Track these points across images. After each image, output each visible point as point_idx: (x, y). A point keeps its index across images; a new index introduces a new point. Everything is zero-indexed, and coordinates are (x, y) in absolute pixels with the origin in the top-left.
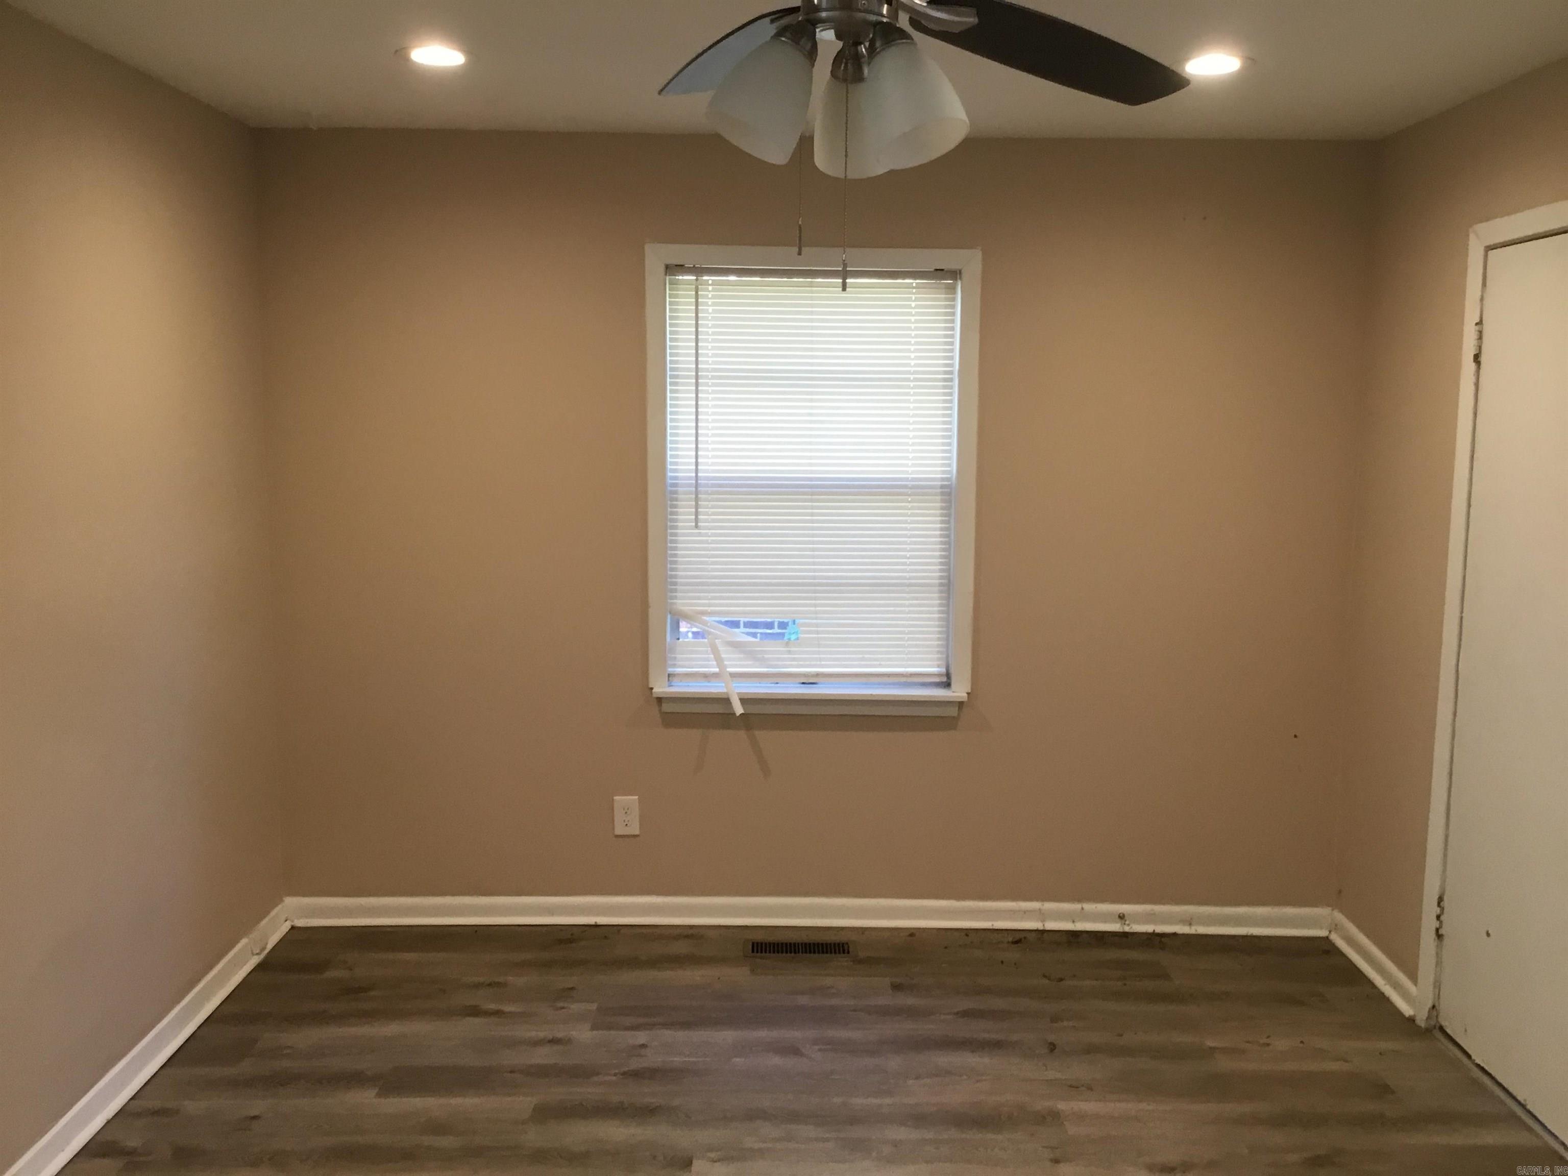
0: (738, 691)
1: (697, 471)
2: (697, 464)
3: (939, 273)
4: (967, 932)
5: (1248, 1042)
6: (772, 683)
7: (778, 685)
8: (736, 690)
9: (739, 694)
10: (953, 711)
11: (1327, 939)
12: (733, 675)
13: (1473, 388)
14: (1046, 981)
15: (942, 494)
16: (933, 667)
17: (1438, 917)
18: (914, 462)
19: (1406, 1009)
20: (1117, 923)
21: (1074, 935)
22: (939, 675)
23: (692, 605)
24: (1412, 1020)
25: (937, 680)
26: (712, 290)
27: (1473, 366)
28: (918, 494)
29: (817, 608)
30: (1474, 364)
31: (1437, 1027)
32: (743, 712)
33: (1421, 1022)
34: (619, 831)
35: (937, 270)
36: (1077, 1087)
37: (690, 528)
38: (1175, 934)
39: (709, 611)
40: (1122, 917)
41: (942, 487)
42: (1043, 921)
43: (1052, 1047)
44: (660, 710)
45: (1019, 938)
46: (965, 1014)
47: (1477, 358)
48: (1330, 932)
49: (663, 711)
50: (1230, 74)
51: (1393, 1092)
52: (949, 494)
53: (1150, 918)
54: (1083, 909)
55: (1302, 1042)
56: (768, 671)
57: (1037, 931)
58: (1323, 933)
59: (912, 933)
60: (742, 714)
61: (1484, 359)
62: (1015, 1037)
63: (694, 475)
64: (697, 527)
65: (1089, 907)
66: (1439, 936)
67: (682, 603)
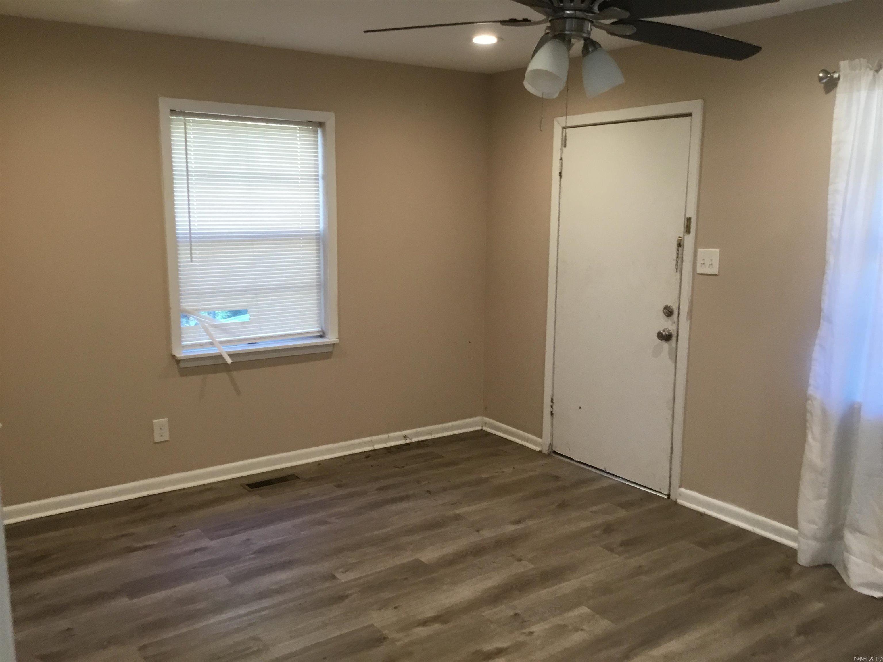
0: (226, 351)
1: (190, 229)
2: (190, 225)
3: (309, 123)
4: (343, 457)
5: (496, 472)
6: (234, 345)
7: (237, 346)
8: (225, 351)
9: (227, 352)
10: (330, 349)
11: (482, 430)
12: (221, 342)
13: (558, 186)
14: (397, 469)
15: (316, 238)
16: (313, 328)
17: (552, 407)
18: (302, 222)
19: (538, 449)
20: (403, 440)
21: (389, 450)
22: (319, 332)
23: (193, 306)
24: (540, 452)
25: (318, 334)
26: (192, 125)
27: (558, 177)
28: (306, 239)
29: (258, 302)
30: (559, 177)
31: (552, 452)
32: (232, 362)
33: (545, 452)
34: (157, 439)
35: (309, 121)
36: (455, 504)
37: (187, 262)
38: (427, 440)
39: (201, 308)
40: (405, 437)
41: (316, 235)
42: (373, 446)
43: (429, 492)
44: (179, 367)
45: (368, 455)
46: (381, 489)
47: (560, 174)
48: (482, 427)
49: (181, 367)
50: (492, 44)
51: (560, 477)
52: (319, 239)
53: (417, 435)
54: (389, 436)
55: (514, 468)
56: (234, 339)
57: (371, 451)
58: (479, 428)
59: (319, 463)
60: (232, 363)
61: (563, 175)
62: (411, 492)
63: (188, 231)
64: (192, 261)
65: (391, 435)
66: (552, 414)
67: (185, 305)
